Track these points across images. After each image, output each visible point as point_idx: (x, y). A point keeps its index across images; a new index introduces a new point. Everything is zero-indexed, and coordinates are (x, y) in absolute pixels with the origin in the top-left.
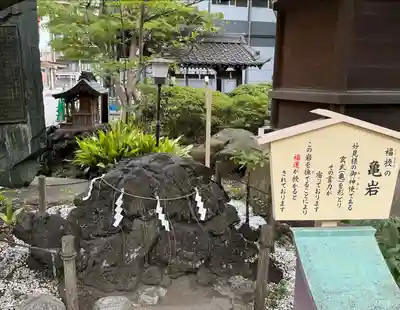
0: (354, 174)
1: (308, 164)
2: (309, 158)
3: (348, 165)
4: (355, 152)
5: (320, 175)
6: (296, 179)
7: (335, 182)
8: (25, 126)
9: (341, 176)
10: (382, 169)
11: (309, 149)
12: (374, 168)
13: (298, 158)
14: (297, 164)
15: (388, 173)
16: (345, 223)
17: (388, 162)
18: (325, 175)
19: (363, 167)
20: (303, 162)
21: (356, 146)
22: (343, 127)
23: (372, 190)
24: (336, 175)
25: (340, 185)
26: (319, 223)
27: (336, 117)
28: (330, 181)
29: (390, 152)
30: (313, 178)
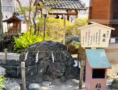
0: (99, 37)
1: (89, 34)
2: (89, 33)
3: (98, 34)
4: (100, 32)
5: (92, 37)
6: (86, 38)
9: (97, 37)
10: (106, 35)
11: (89, 31)
12: (104, 35)
13: (87, 33)
15: (107, 37)
16: (97, 48)
18: (93, 37)
19: (102, 35)
20: (88, 34)
21: (100, 30)
22: (97, 26)
23: (104, 40)
24: (95, 37)
25: (96, 39)
27: (95, 23)
29: (108, 32)
30: (90, 38)
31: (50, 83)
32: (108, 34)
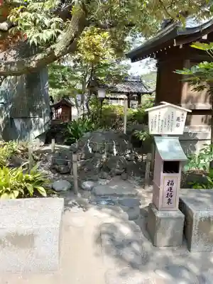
0: (172, 121)
1: (159, 118)
2: (159, 116)
3: (171, 118)
4: (173, 114)
7: (167, 123)
9: (169, 121)
10: (181, 119)
11: (160, 113)
12: (178, 119)
13: (156, 116)
14: (156, 118)
15: (182, 121)
16: (169, 135)
18: (164, 121)
19: (175, 118)
22: (170, 106)
23: (178, 125)
26: (160, 135)
27: (167, 104)
28: (165, 123)
29: (183, 115)
30: (160, 122)
31: (108, 181)
32: (182, 118)
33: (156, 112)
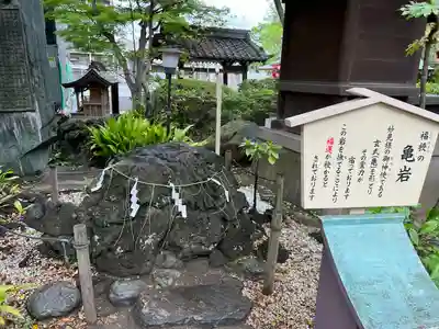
0: (386, 159)
1: (341, 149)
2: (342, 142)
3: (382, 147)
4: (390, 136)
5: (352, 161)
7: (368, 169)
8: (33, 114)
9: (374, 161)
10: (416, 153)
11: (343, 133)
12: (408, 153)
13: (331, 141)
14: (330, 149)
15: (421, 158)
17: (422, 147)
18: (358, 161)
20: (336, 146)
21: (391, 129)
23: (404, 175)
24: (369, 161)
25: (373, 171)
26: (346, 211)
27: (375, 97)
28: (362, 166)
29: (425, 136)
30: (345, 164)
33: (332, 130)
